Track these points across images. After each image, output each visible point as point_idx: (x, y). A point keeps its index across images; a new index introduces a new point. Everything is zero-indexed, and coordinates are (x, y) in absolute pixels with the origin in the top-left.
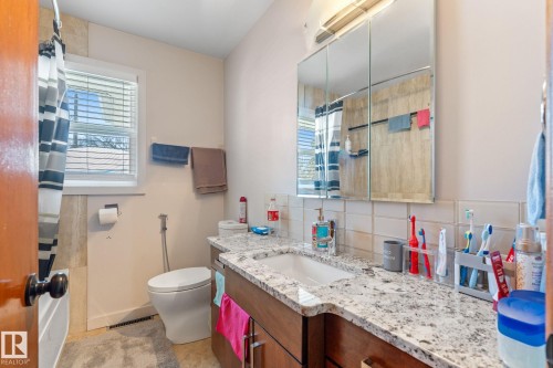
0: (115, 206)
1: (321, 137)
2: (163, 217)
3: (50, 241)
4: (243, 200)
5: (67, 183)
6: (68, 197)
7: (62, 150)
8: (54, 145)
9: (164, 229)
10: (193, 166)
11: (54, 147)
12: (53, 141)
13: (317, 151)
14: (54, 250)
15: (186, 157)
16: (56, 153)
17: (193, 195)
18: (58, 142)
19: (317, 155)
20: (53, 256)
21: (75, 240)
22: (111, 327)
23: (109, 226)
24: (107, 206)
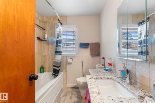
0: (72, 59)
1: (141, 34)
2: (82, 62)
3: (59, 66)
4: (103, 58)
5: (63, 53)
6: (63, 56)
7: (60, 46)
8: (59, 45)
9: (83, 65)
10: (90, 48)
11: (59, 46)
12: (59, 44)
13: (139, 40)
14: (60, 68)
15: (88, 46)
16: (60, 47)
17: (90, 56)
18: (60, 45)
19: (139, 41)
20: (59, 69)
21: (64, 66)
22: (71, 88)
23: (70, 63)
24: (70, 59)
